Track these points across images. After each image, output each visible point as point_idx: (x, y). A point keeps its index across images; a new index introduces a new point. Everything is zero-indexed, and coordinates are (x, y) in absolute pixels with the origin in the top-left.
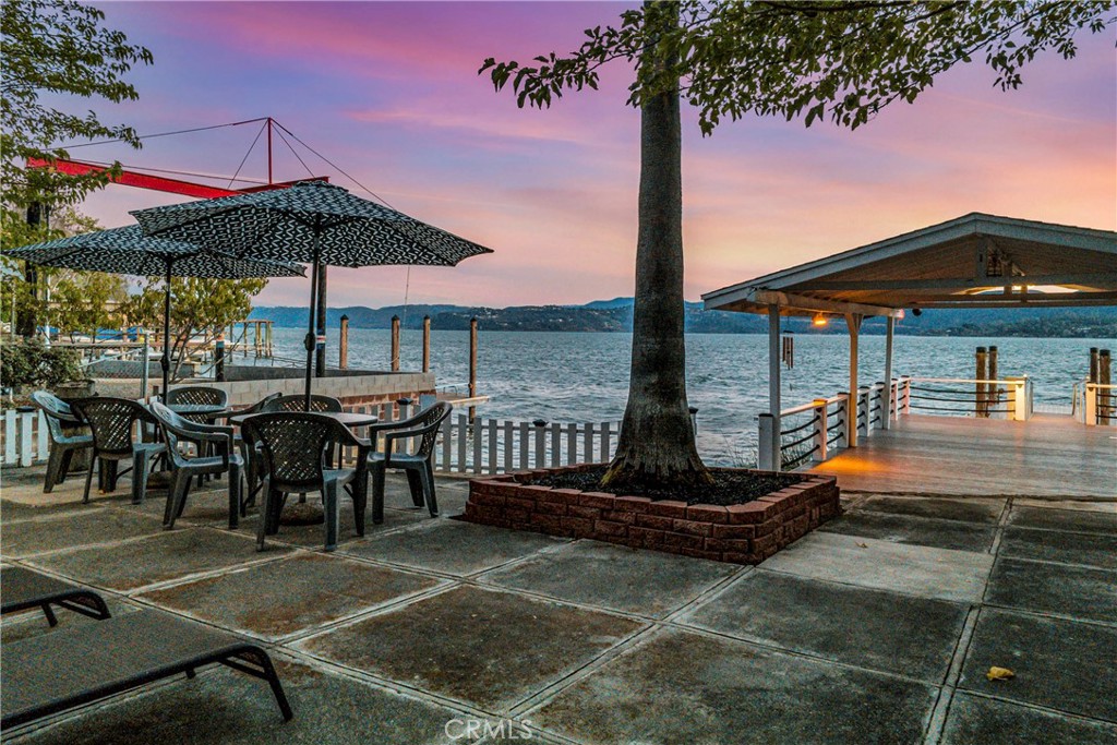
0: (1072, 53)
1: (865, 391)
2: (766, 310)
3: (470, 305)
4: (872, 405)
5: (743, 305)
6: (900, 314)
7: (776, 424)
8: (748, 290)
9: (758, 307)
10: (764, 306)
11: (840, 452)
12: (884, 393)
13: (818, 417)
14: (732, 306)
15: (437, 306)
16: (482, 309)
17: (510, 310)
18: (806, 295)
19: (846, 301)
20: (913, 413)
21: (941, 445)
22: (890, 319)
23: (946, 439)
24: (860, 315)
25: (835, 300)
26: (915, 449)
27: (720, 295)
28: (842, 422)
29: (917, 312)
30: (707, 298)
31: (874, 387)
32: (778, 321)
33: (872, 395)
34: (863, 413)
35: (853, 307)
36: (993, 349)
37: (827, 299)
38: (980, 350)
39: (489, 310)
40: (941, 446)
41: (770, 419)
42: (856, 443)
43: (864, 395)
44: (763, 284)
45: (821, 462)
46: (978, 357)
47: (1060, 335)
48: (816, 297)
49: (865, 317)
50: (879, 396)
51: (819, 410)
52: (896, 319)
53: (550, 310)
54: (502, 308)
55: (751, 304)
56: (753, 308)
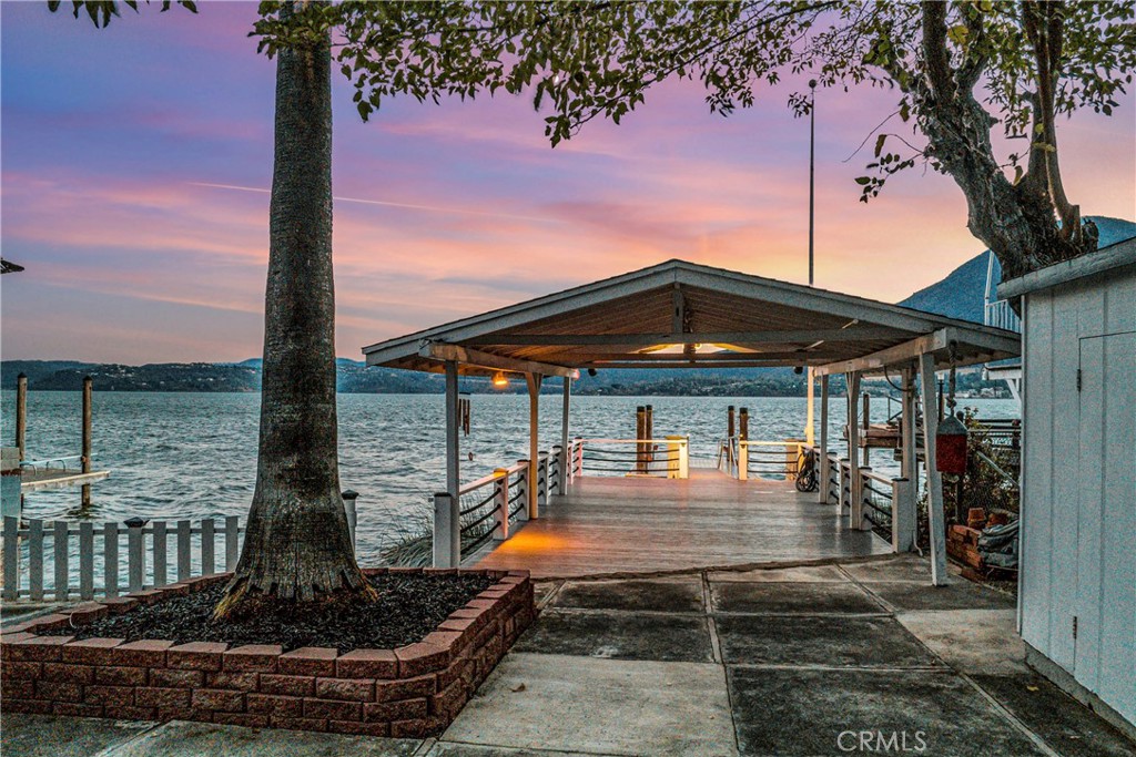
0: (750, 102)
1: (545, 456)
2: (440, 367)
3: (99, 362)
4: (550, 469)
5: (415, 362)
6: (575, 374)
7: (454, 503)
8: (420, 342)
9: (431, 364)
10: (440, 363)
11: (522, 526)
12: (561, 459)
13: (499, 490)
14: (400, 363)
15: (55, 362)
16: (115, 366)
17: (148, 368)
18: (487, 351)
19: (526, 359)
20: (587, 477)
21: (619, 510)
22: (566, 379)
23: (622, 503)
24: (540, 375)
25: (516, 358)
26: (595, 517)
27: (386, 348)
28: (522, 492)
29: (592, 373)
30: (369, 352)
31: (552, 451)
32: (456, 382)
33: (551, 459)
34: (542, 480)
35: (534, 366)
36: (649, 407)
37: (507, 356)
38: (640, 409)
39: (122, 367)
40: (620, 512)
41: (447, 500)
42: (536, 515)
43: (543, 461)
44: (438, 337)
45: (503, 541)
46: (638, 416)
47: (690, 394)
48: (497, 354)
49: (545, 377)
50: (557, 460)
51: (501, 482)
52: (572, 379)
53: (198, 368)
54: (140, 366)
55: (425, 360)
56: (426, 366)
